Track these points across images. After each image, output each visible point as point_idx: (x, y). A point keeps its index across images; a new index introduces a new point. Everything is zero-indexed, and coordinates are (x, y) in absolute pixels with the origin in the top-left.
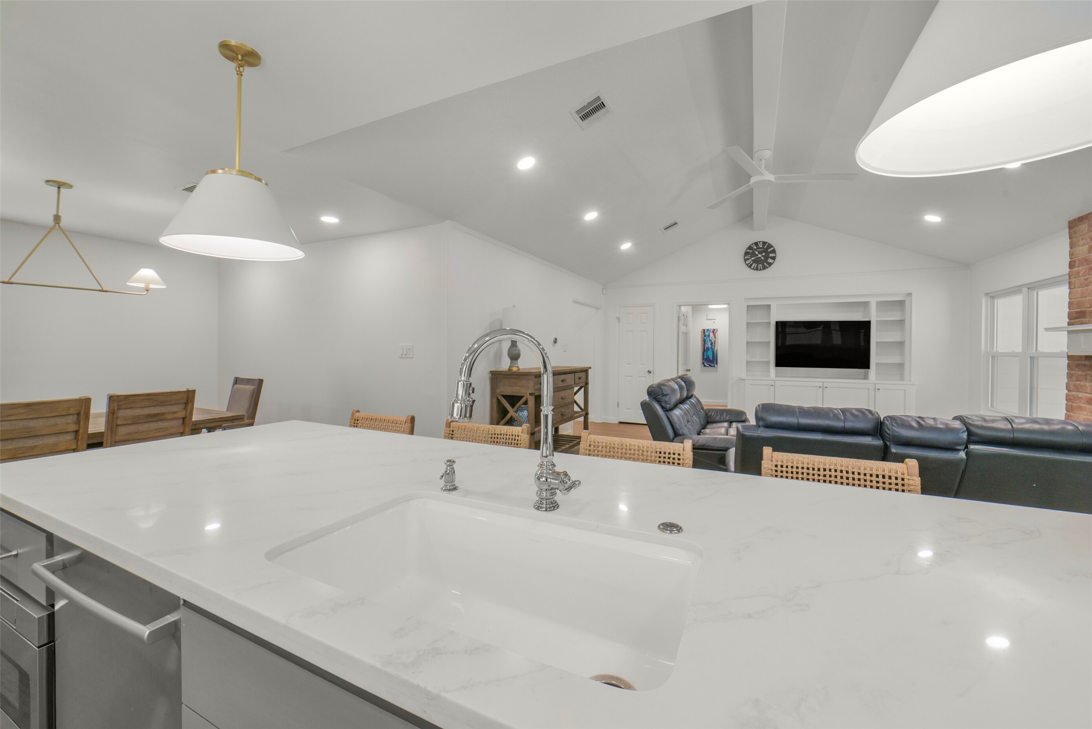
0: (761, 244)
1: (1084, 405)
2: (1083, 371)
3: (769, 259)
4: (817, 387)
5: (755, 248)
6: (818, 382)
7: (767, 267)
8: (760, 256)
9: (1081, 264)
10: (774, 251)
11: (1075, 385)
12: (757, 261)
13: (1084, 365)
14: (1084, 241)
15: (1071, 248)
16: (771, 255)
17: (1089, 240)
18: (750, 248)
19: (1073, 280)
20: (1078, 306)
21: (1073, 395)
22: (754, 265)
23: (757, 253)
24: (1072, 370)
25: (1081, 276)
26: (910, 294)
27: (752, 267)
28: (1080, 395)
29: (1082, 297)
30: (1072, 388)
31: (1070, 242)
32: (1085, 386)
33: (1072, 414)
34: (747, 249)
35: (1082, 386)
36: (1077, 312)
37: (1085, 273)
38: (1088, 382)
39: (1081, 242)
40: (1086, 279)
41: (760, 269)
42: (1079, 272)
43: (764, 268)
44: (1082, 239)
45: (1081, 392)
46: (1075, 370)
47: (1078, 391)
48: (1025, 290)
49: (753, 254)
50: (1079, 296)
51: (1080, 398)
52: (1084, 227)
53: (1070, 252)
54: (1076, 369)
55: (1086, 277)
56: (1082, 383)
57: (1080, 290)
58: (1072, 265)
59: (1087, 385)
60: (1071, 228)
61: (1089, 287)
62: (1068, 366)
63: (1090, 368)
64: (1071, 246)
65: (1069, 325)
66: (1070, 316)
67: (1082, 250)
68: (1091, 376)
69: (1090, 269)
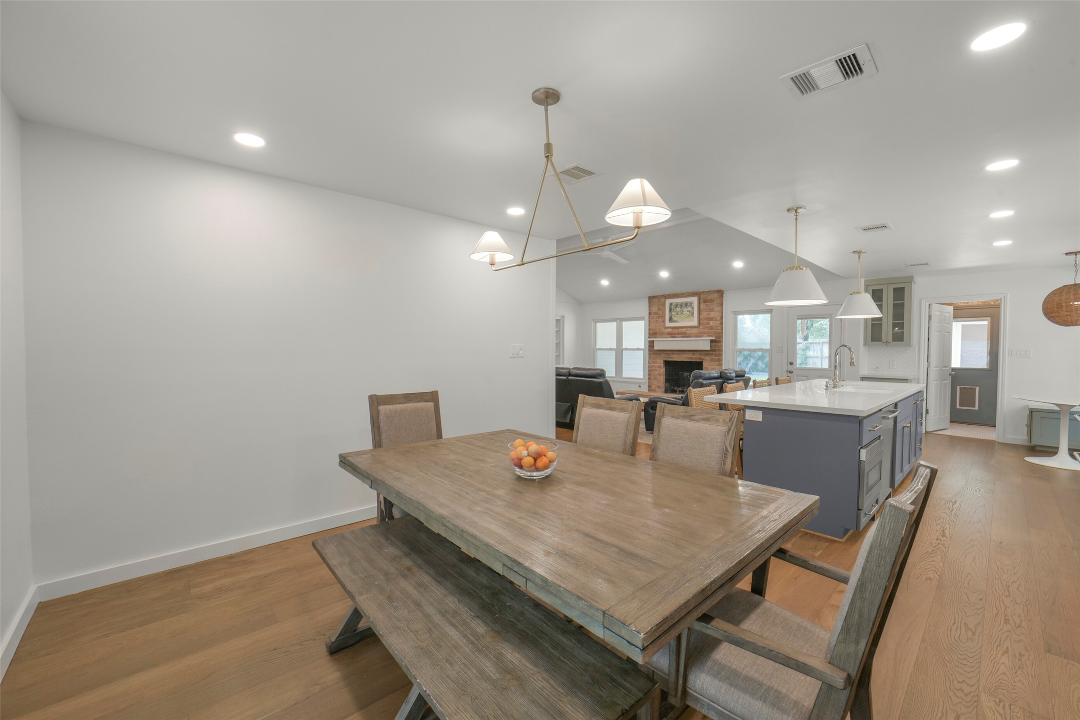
2: (656, 355)
9: (654, 314)
11: (652, 361)
13: (657, 353)
14: (656, 306)
19: (651, 320)
20: (653, 330)
21: (652, 365)
26: (563, 316)
28: (655, 365)
33: (651, 372)
36: (652, 333)
37: (656, 318)
39: (654, 306)
42: (653, 317)
46: (652, 355)
48: (618, 320)
50: (654, 326)
52: (656, 300)
53: (649, 308)
55: (657, 320)
56: (656, 360)
57: (654, 324)
58: (650, 314)
59: (658, 361)
60: (649, 299)
61: (659, 324)
62: (649, 354)
63: (660, 354)
64: (650, 306)
65: (649, 338)
66: (649, 334)
67: (655, 309)
68: (660, 357)
69: (659, 317)
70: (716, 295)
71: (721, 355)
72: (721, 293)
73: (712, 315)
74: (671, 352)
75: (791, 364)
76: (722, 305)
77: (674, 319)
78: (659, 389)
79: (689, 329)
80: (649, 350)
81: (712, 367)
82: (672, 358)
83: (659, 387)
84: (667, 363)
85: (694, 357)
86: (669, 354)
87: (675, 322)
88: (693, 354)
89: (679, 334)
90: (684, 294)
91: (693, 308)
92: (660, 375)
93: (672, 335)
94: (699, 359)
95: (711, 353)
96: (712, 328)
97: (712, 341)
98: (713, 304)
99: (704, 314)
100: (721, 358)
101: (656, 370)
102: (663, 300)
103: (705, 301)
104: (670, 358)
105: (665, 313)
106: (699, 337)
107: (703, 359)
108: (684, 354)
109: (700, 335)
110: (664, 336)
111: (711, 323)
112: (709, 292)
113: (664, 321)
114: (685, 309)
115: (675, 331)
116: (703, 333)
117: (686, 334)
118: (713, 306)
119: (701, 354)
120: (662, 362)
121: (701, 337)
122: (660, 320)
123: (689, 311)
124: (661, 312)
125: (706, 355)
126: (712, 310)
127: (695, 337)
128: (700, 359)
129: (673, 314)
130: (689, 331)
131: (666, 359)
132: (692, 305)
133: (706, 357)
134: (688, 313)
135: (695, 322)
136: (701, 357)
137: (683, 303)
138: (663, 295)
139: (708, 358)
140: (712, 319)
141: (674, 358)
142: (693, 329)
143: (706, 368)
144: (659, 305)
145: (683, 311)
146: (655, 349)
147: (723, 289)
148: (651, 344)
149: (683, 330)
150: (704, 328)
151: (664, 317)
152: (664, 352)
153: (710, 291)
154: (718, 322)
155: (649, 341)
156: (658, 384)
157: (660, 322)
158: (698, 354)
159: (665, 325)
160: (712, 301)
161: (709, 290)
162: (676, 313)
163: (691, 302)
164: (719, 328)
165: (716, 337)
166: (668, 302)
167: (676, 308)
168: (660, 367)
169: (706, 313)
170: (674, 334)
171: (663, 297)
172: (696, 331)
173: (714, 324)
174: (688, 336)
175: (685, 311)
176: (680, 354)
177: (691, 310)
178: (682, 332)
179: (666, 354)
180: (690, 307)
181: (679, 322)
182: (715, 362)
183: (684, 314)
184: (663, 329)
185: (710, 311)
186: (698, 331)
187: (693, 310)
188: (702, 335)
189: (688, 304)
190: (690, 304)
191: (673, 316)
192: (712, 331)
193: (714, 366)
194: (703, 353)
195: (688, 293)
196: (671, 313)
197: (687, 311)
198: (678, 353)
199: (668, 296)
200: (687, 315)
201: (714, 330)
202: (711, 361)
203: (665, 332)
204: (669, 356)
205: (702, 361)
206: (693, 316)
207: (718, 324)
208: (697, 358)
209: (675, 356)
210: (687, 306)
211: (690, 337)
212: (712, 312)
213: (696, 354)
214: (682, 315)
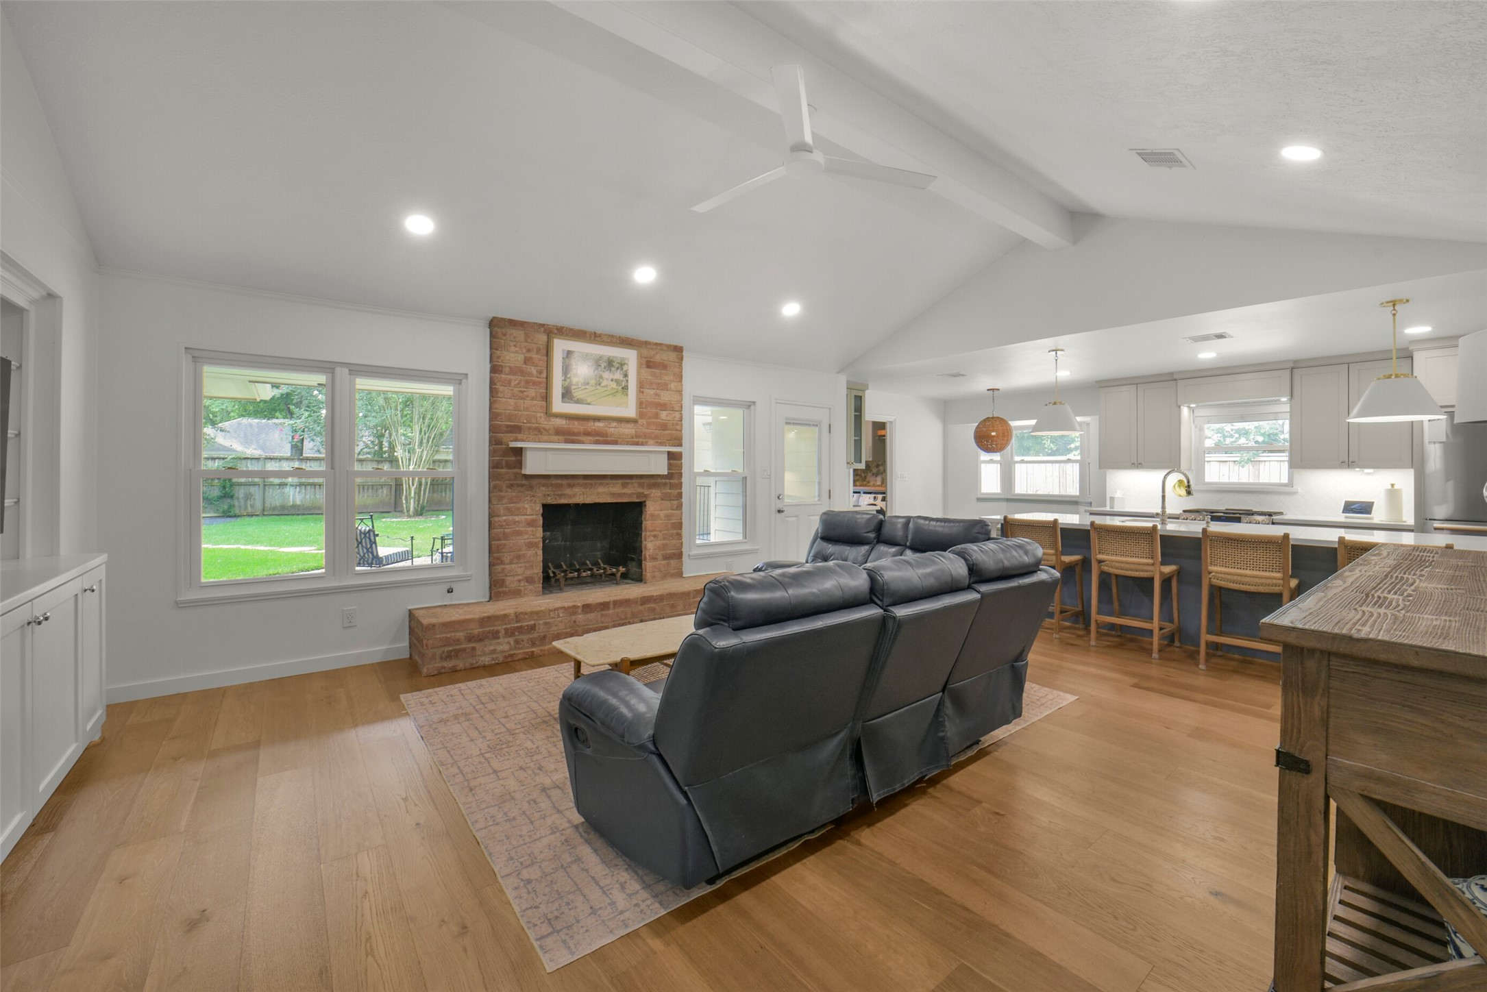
1: (520, 529)
2: (519, 491)
9: (508, 372)
11: (507, 509)
13: (522, 486)
14: (517, 349)
17: (524, 350)
19: (498, 387)
20: (510, 418)
21: (505, 521)
24: (501, 491)
25: (513, 384)
28: (517, 518)
29: (515, 410)
32: (524, 508)
33: (503, 542)
35: (519, 509)
36: (502, 425)
37: (518, 384)
38: (528, 503)
39: (513, 349)
40: (523, 392)
42: (510, 381)
44: (515, 346)
45: (517, 515)
46: (506, 491)
47: (512, 515)
50: (512, 408)
51: (518, 521)
52: (517, 333)
53: (491, 352)
54: (510, 490)
55: (522, 389)
56: (518, 505)
57: (512, 402)
58: (497, 369)
59: (527, 506)
60: (492, 325)
61: (528, 402)
62: (494, 487)
63: (531, 488)
64: (492, 348)
65: (495, 438)
66: (496, 428)
67: (514, 358)
68: (533, 496)
69: (527, 382)
70: (671, 356)
71: (681, 486)
72: (677, 353)
73: (664, 397)
74: (565, 482)
75: (780, 497)
76: (681, 377)
77: (577, 394)
78: (532, 587)
79: (615, 424)
80: (496, 477)
81: (665, 512)
82: (570, 497)
83: (529, 580)
84: (553, 515)
85: (626, 491)
86: (561, 486)
87: (578, 402)
88: (624, 486)
89: (587, 434)
90: (600, 336)
91: (626, 375)
92: (531, 545)
93: (569, 436)
94: (637, 497)
95: (664, 481)
96: (664, 426)
97: (667, 456)
98: (666, 375)
99: (650, 394)
100: (682, 491)
101: (519, 533)
102: (543, 337)
103: (651, 365)
104: (561, 496)
105: (547, 374)
106: (637, 444)
107: (646, 496)
108: (601, 484)
109: (641, 440)
110: (545, 438)
111: (664, 414)
112: (659, 346)
113: (547, 398)
114: (606, 375)
115: (576, 426)
116: (646, 436)
117: (606, 435)
118: (666, 378)
119: (641, 485)
120: (535, 509)
121: (642, 444)
122: (533, 392)
123: (617, 381)
124: (533, 370)
125: (651, 486)
126: (665, 387)
127: (628, 443)
128: (639, 495)
129: (573, 380)
130: (613, 429)
131: (550, 501)
132: (625, 368)
133: (654, 491)
134: (614, 385)
135: (630, 411)
137: (600, 357)
138: (543, 325)
139: (656, 493)
140: (663, 407)
141: (574, 495)
142: (625, 425)
143: (652, 515)
144: (529, 351)
145: (601, 377)
146: (523, 472)
147: (682, 346)
148: (506, 459)
149: (600, 425)
150: (649, 424)
151: (546, 384)
152: (546, 481)
153: (660, 344)
154: (677, 416)
155: (496, 449)
156: (529, 573)
157: (533, 399)
158: (636, 485)
159: (548, 407)
160: (664, 366)
161: (659, 342)
162: (580, 380)
163: (623, 359)
164: (677, 428)
165: (673, 448)
166: (560, 345)
167: (580, 366)
168: (531, 524)
169: (652, 392)
170: (574, 434)
171: (542, 329)
172: (630, 430)
173: (669, 418)
174: (612, 441)
175: (607, 380)
176: (591, 484)
177: (622, 379)
178: (595, 429)
179: (552, 485)
180: (619, 371)
181: (589, 404)
182: (672, 502)
183: (606, 386)
184: (541, 417)
185: (662, 390)
186: (634, 430)
187: (627, 381)
188: (644, 440)
189: (615, 364)
190: (618, 363)
191: (573, 387)
192: (664, 432)
193: (670, 511)
194: (646, 481)
195: (612, 336)
196: (570, 378)
197: (612, 380)
198: (586, 484)
199: (556, 331)
200: (613, 388)
201: (669, 432)
202: (663, 500)
203: (547, 427)
204: (560, 493)
205: (644, 499)
206: (627, 395)
207: (676, 419)
208: (632, 493)
209: (576, 490)
210: (613, 369)
211: (615, 443)
212: (665, 392)
213: (630, 486)
214: (598, 387)
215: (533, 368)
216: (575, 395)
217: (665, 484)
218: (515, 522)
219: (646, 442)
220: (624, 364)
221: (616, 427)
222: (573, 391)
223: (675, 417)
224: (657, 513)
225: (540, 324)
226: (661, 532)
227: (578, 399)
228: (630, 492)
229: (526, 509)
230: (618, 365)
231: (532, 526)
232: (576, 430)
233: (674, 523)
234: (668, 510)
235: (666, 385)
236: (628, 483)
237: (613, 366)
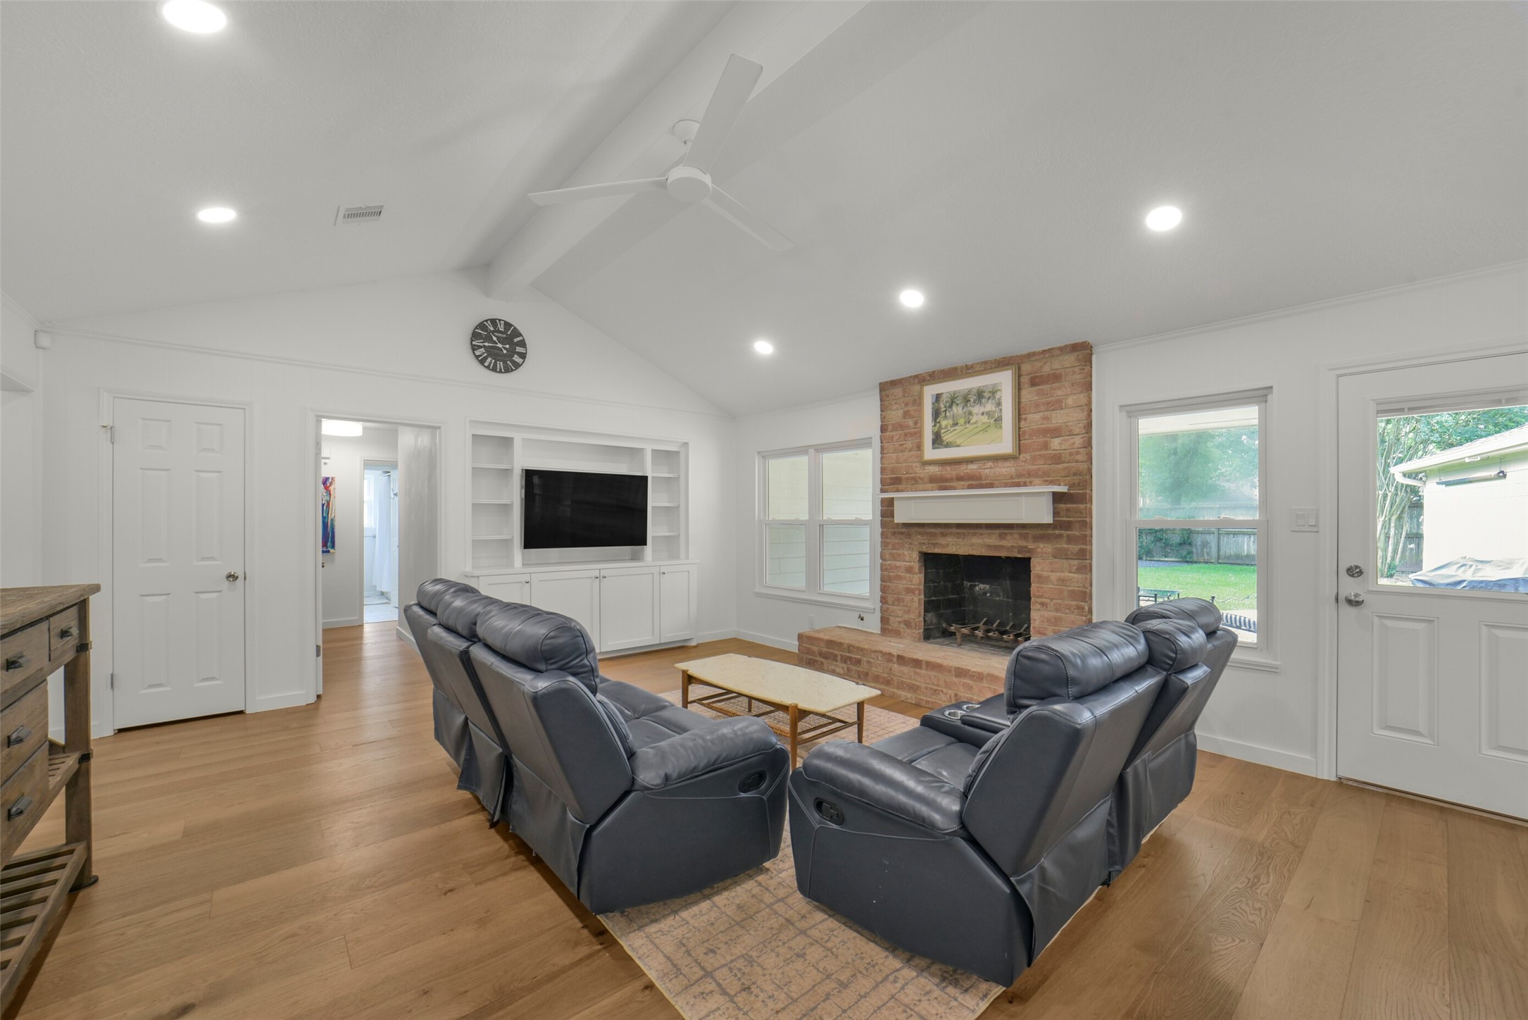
0: (502, 326)
1: (902, 574)
2: (900, 539)
3: (516, 356)
4: (592, 577)
5: (492, 329)
6: (593, 569)
7: (512, 370)
8: (500, 345)
9: (894, 429)
10: (523, 344)
11: (891, 554)
12: (493, 352)
13: (902, 533)
14: (898, 406)
15: (882, 411)
16: (519, 349)
17: (903, 406)
18: (482, 326)
19: (886, 445)
20: (893, 471)
21: (889, 565)
22: (489, 359)
23: (495, 339)
24: (887, 538)
25: (894, 440)
26: (686, 444)
27: (486, 364)
28: (898, 564)
29: (896, 463)
30: (887, 557)
31: (881, 405)
32: (904, 554)
33: (888, 584)
34: (476, 328)
35: (900, 555)
36: (891, 479)
37: (899, 438)
38: (909, 550)
39: (895, 407)
40: (901, 445)
41: (501, 369)
42: (892, 437)
43: (508, 370)
44: (896, 404)
45: (899, 561)
46: (891, 538)
47: (895, 560)
48: (812, 451)
49: (489, 339)
50: (894, 461)
51: (898, 567)
52: (898, 391)
53: (881, 415)
54: (893, 537)
55: (902, 443)
56: (900, 552)
57: (894, 456)
58: (883, 429)
59: (906, 553)
60: (882, 390)
61: (907, 454)
62: (883, 534)
63: (909, 535)
64: (883, 409)
65: (883, 491)
66: (883, 482)
67: (895, 415)
68: (911, 544)
69: (906, 435)
70: (1070, 360)
71: (1086, 539)
72: (1083, 351)
73: (1058, 418)
74: (938, 531)
75: (1355, 572)
76: (1088, 387)
77: (947, 438)
78: (909, 631)
79: (990, 464)
80: (883, 525)
81: (1059, 574)
82: (942, 546)
83: (907, 624)
84: (930, 561)
85: (1004, 543)
86: (934, 535)
87: (948, 445)
88: (1002, 537)
89: (960, 478)
90: (972, 367)
91: (999, 404)
92: (909, 591)
93: (941, 483)
94: (1019, 552)
95: (1057, 532)
96: (1057, 459)
97: (1057, 498)
98: (1059, 388)
99: (1034, 420)
100: (1088, 547)
101: (899, 578)
102: (917, 388)
103: (1034, 382)
104: (935, 545)
105: (922, 423)
106: (1018, 485)
107: (1030, 551)
108: (975, 534)
109: (1023, 480)
110: (921, 486)
111: (1056, 443)
112: (1048, 353)
113: (919, 447)
114: (977, 409)
115: (949, 471)
116: (1029, 474)
117: (980, 478)
118: (1059, 393)
119: (1024, 537)
120: (915, 555)
121: (1025, 485)
122: (909, 444)
123: (989, 414)
124: (910, 422)
125: (1037, 539)
126: (1058, 405)
127: (1006, 485)
128: (1021, 549)
129: (944, 423)
130: (988, 470)
131: (925, 549)
132: (997, 396)
133: (1042, 545)
134: (985, 419)
135: (1005, 445)
136: (1023, 543)
137: (970, 391)
138: (916, 376)
139: (1045, 548)
140: (1056, 432)
141: (947, 545)
142: (1000, 464)
143: (1039, 577)
144: (906, 404)
145: (970, 413)
146: (896, 521)
147: (1090, 340)
148: (887, 508)
149: (973, 467)
150: (1034, 459)
151: (919, 434)
152: (921, 530)
153: (1051, 350)
154: (1078, 441)
155: (883, 501)
156: (906, 617)
157: (911, 450)
158: (1016, 536)
159: (921, 456)
160: (1056, 377)
161: (1047, 348)
162: (951, 422)
163: (995, 386)
164: (1079, 457)
165: (1071, 486)
166: (930, 391)
167: (951, 407)
168: (910, 570)
169: (1037, 416)
170: (947, 480)
171: (916, 381)
172: (1008, 469)
173: (1063, 447)
174: (987, 484)
175: (977, 414)
176: (964, 534)
177: (994, 409)
178: (967, 473)
179: (926, 534)
180: (990, 401)
181: (959, 446)
182: (1070, 561)
183: (976, 423)
184: (916, 467)
185: (1053, 410)
186: (1013, 469)
187: (1001, 410)
188: (1028, 480)
189: (985, 394)
190: (990, 392)
191: (942, 431)
192: (1058, 466)
193: (1067, 574)
194: (1031, 532)
195: (986, 362)
196: (939, 422)
197: (983, 414)
198: (958, 533)
199: (928, 378)
200: (984, 423)
201: (1065, 465)
202: (1055, 558)
203: (922, 476)
204: (934, 542)
205: (1027, 555)
206: (1001, 427)
207: (1076, 446)
208: (1012, 547)
209: (950, 540)
210: (983, 401)
211: (991, 486)
212: (1058, 412)
213: (1009, 537)
214: (968, 426)
215: (909, 420)
216: (944, 439)
217: (1060, 536)
218: (897, 567)
219: (1031, 482)
220: (996, 391)
221: (991, 468)
222: (943, 435)
223: (1074, 443)
224: (1045, 574)
225: (915, 376)
226: (1052, 600)
227: (947, 443)
228: (1010, 545)
229: (906, 556)
230: (989, 395)
231: (909, 573)
232: (948, 476)
233: (1073, 590)
234: (1062, 572)
235: (1059, 401)
236: (1006, 534)
237: (983, 397)
